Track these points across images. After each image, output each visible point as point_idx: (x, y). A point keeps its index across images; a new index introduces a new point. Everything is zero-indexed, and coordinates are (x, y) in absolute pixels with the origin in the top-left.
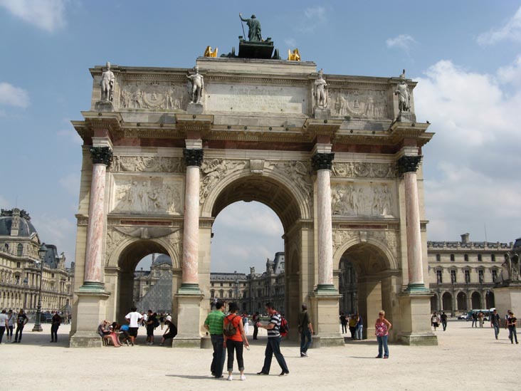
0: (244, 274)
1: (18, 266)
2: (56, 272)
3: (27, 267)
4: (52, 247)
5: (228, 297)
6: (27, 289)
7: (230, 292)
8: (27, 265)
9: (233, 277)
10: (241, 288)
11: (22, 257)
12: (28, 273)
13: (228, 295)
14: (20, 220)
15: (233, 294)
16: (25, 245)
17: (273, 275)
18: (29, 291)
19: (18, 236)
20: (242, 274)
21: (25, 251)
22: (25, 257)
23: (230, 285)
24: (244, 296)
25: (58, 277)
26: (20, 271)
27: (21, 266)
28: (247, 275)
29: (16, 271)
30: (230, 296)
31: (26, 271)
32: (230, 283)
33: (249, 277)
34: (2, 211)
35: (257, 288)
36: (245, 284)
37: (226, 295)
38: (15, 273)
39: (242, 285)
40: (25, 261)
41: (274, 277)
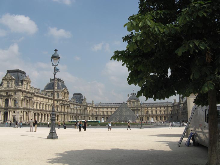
0: (171, 103)
1: (58, 103)
2: (82, 105)
3: (61, 103)
4: (80, 94)
5: (164, 114)
6: (61, 113)
7: (165, 111)
8: (61, 102)
9: (166, 104)
10: (170, 109)
11: (59, 99)
12: (61, 106)
13: (164, 112)
14: (57, 83)
15: (166, 112)
16: (60, 93)
17: (181, 102)
18: (62, 114)
19: (57, 90)
20: (170, 103)
21: (60, 96)
22: (60, 99)
23: (165, 108)
24: (171, 113)
25: (83, 108)
26: (58, 105)
27: (59, 103)
28: (173, 103)
29: (57, 105)
30: (165, 113)
31: (61, 105)
32: (164, 107)
33: (173, 104)
34: (51, 79)
35: (176, 109)
36: (171, 107)
37: (163, 113)
38: (56, 106)
39: (170, 108)
40: (60, 100)
41: (182, 103)
